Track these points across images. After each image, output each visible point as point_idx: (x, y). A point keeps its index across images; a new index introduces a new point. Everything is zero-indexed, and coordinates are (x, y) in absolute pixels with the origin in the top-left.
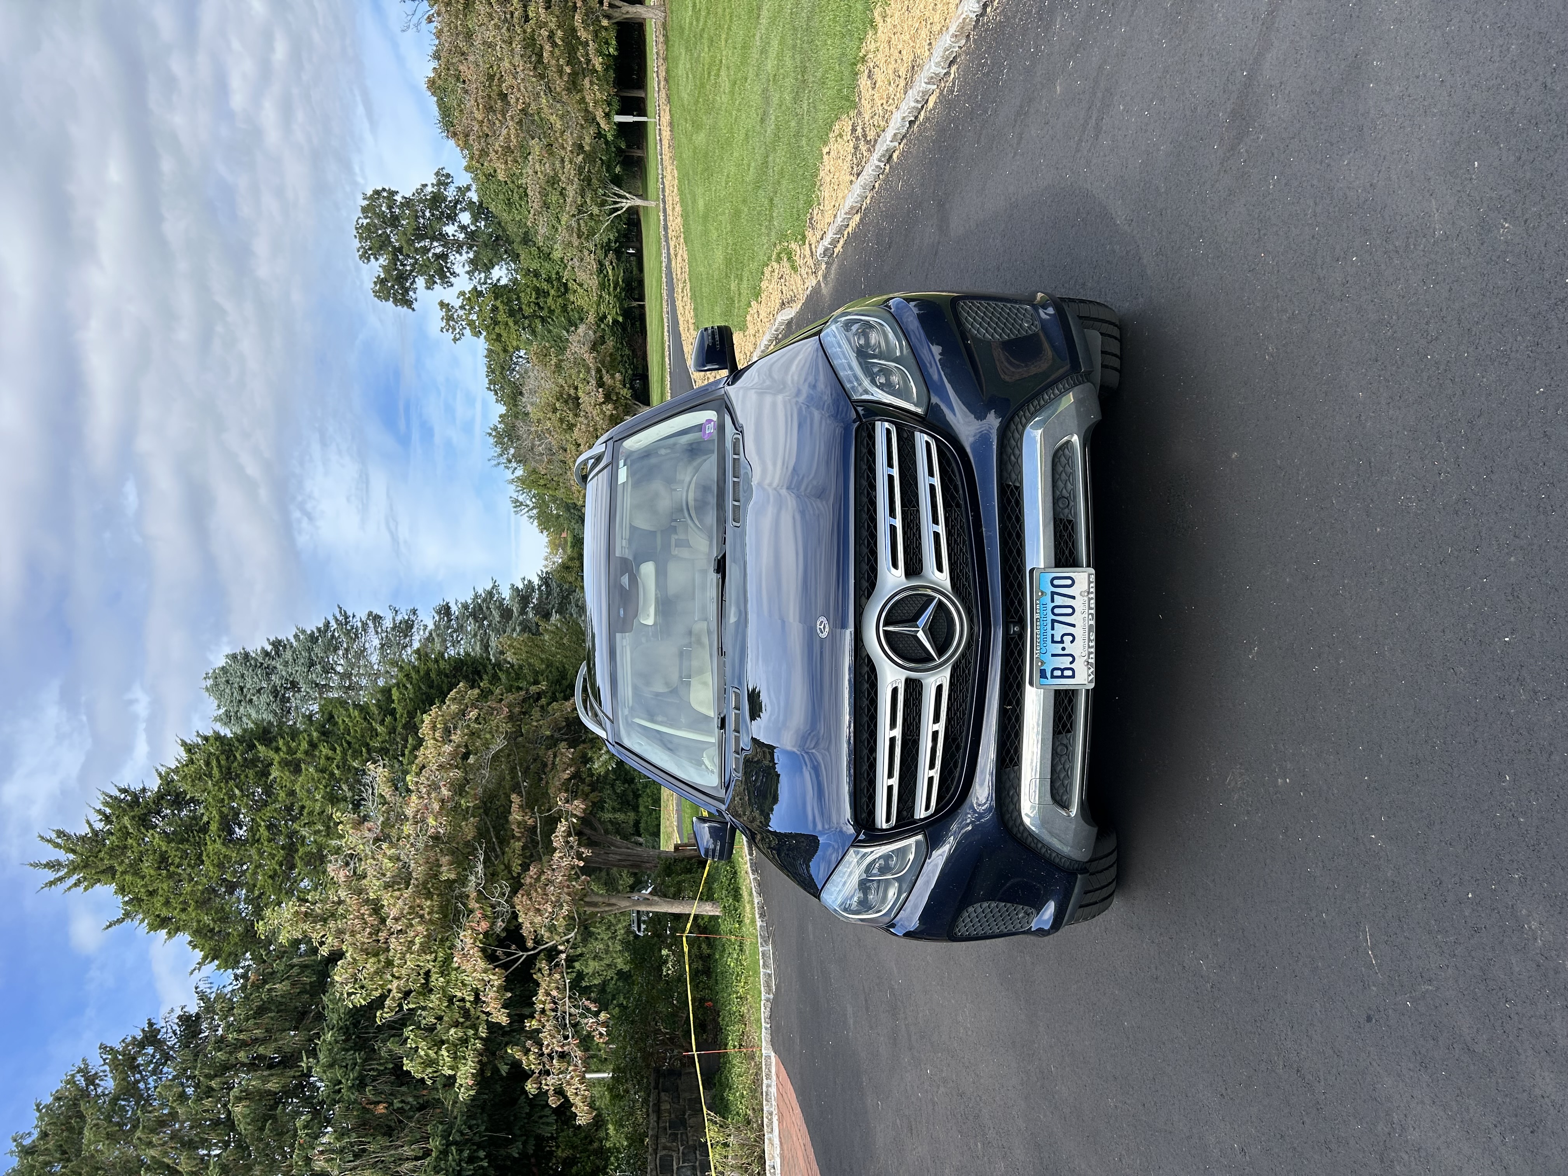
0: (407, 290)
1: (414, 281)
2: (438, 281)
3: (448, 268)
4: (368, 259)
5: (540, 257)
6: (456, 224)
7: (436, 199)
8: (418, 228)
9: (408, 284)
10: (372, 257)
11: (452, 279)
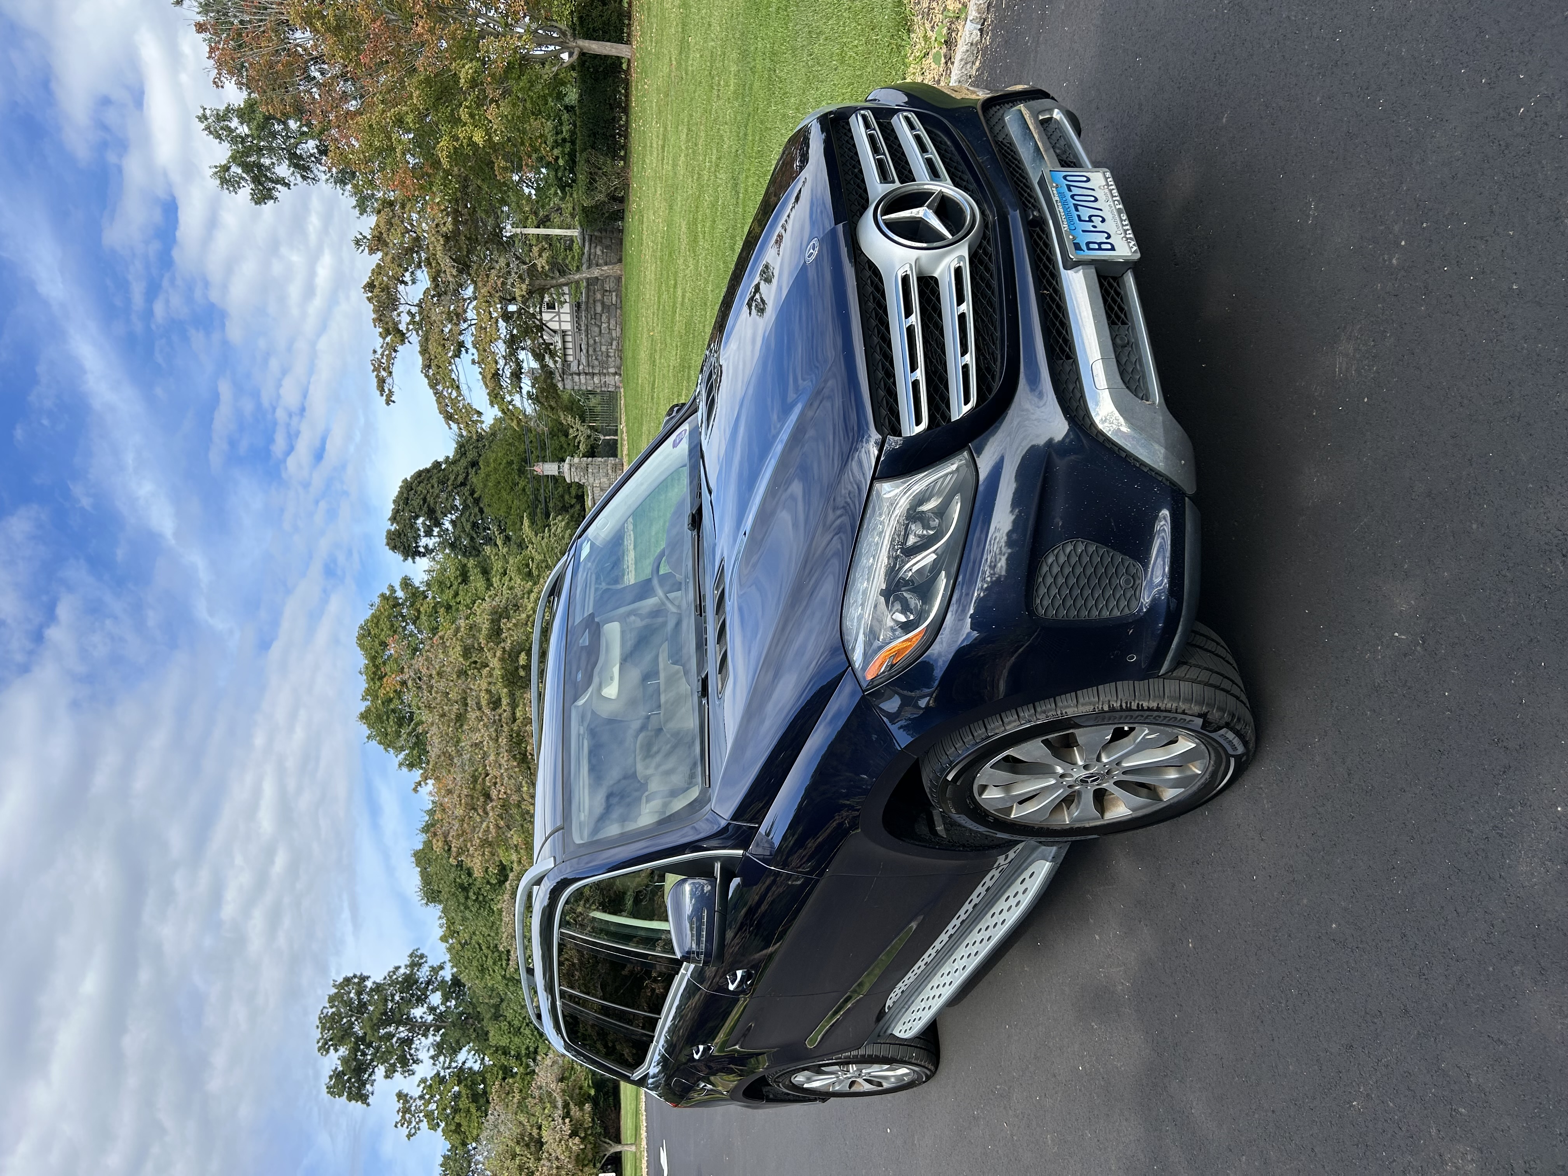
0: (364, 1084)
1: (373, 1072)
2: (399, 1069)
3: (411, 1055)
4: (328, 1051)
5: (509, 1032)
6: (425, 1005)
7: (409, 982)
8: (385, 1013)
9: (366, 1076)
10: (332, 1048)
11: (414, 1066)
